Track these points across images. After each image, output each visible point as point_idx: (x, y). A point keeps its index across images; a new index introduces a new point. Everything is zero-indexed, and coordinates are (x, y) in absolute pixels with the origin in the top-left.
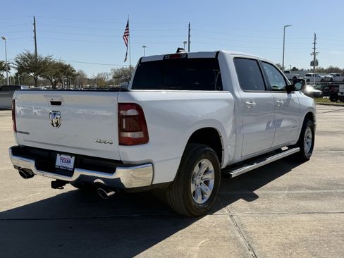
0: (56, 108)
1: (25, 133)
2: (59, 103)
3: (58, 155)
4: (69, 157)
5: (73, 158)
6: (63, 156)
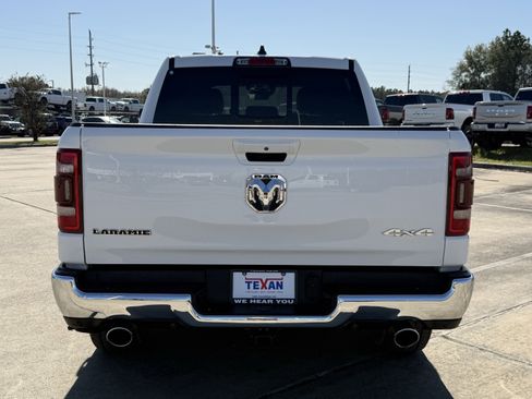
3: (237, 274)
5: (291, 275)
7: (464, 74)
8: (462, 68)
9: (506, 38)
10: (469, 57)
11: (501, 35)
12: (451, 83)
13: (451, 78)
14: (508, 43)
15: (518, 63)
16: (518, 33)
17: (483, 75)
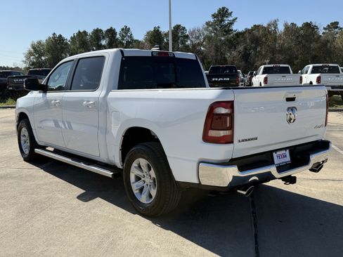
0: (291, 104)
1: (252, 139)
2: (293, 99)
3: (274, 154)
4: (284, 152)
5: (288, 151)
6: (278, 153)
7: (32, 57)
8: (30, 54)
9: (54, 38)
10: (33, 48)
11: (51, 36)
12: (25, 62)
13: (24, 59)
14: (56, 41)
15: (62, 52)
16: (60, 36)
17: (43, 58)
